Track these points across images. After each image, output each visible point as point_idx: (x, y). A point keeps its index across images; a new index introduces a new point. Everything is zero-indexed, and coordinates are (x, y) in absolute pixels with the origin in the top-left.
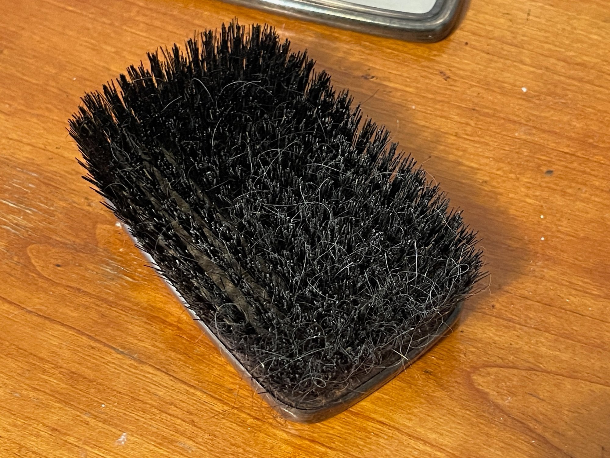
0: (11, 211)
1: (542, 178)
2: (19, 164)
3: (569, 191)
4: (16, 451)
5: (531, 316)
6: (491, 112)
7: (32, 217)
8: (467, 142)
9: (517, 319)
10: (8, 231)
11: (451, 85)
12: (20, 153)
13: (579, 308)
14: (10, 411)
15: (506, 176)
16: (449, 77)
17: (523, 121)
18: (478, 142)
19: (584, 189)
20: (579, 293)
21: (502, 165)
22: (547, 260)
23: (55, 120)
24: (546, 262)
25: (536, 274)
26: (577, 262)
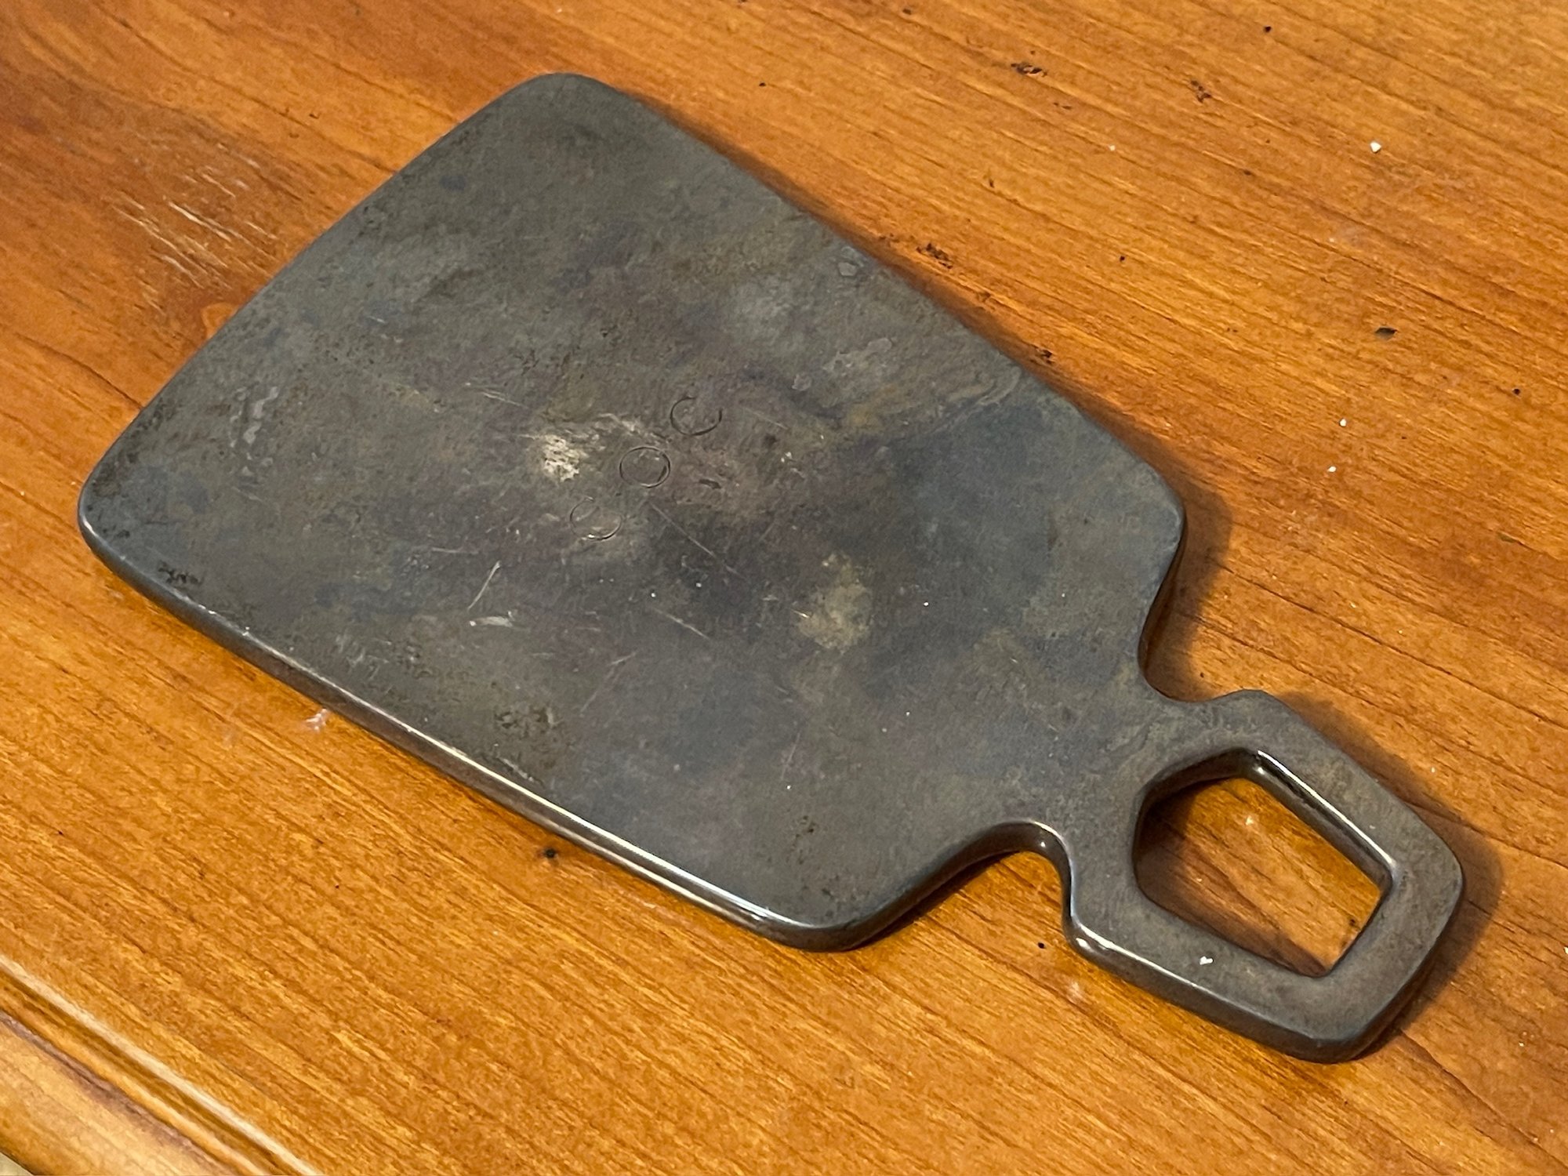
0: (188, 229)
1: (1364, 341)
2: (225, 136)
3: (1420, 378)
4: (92, 706)
5: (1263, 625)
6: (1286, 184)
7: (227, 246)
8: (1214, 239)
9: (1230, 625)
10: (171, 267)
11: (1211, 115)
12: (231, 113)
13: (1375, 627)
14: (96, 624)
15: (1283, 323)
16: (1208, 96)
17: (1354, 216)
18: (1241, 244)
19: (1456, 379)
20: (1386, 596)
21: (1280, 300)
22: (1330, 515)
23: (322, 58)
24: (1326, 519)
25: (1299, 540)
26: (1396, 529)
